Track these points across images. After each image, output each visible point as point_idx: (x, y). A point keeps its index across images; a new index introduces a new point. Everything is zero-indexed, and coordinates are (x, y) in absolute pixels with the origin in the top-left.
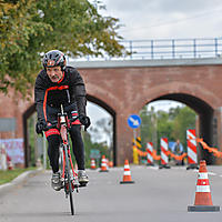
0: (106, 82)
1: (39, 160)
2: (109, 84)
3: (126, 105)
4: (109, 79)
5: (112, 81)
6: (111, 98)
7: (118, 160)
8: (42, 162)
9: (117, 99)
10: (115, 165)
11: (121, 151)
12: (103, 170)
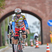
0: (36, 5)
1: (6, 42)
2: (38, 5)
3: (47, 16)
4: (38, 3)
5: (40, 4)
6: (39, 12)
7: (44, 41)
8: (8, 43)
9: (42, 13)
10: (42, 44)
11: (45, 37)
12: (37, 47)
